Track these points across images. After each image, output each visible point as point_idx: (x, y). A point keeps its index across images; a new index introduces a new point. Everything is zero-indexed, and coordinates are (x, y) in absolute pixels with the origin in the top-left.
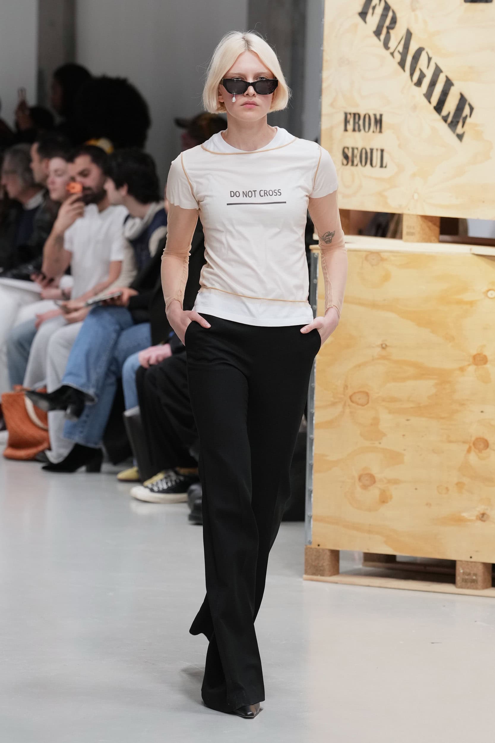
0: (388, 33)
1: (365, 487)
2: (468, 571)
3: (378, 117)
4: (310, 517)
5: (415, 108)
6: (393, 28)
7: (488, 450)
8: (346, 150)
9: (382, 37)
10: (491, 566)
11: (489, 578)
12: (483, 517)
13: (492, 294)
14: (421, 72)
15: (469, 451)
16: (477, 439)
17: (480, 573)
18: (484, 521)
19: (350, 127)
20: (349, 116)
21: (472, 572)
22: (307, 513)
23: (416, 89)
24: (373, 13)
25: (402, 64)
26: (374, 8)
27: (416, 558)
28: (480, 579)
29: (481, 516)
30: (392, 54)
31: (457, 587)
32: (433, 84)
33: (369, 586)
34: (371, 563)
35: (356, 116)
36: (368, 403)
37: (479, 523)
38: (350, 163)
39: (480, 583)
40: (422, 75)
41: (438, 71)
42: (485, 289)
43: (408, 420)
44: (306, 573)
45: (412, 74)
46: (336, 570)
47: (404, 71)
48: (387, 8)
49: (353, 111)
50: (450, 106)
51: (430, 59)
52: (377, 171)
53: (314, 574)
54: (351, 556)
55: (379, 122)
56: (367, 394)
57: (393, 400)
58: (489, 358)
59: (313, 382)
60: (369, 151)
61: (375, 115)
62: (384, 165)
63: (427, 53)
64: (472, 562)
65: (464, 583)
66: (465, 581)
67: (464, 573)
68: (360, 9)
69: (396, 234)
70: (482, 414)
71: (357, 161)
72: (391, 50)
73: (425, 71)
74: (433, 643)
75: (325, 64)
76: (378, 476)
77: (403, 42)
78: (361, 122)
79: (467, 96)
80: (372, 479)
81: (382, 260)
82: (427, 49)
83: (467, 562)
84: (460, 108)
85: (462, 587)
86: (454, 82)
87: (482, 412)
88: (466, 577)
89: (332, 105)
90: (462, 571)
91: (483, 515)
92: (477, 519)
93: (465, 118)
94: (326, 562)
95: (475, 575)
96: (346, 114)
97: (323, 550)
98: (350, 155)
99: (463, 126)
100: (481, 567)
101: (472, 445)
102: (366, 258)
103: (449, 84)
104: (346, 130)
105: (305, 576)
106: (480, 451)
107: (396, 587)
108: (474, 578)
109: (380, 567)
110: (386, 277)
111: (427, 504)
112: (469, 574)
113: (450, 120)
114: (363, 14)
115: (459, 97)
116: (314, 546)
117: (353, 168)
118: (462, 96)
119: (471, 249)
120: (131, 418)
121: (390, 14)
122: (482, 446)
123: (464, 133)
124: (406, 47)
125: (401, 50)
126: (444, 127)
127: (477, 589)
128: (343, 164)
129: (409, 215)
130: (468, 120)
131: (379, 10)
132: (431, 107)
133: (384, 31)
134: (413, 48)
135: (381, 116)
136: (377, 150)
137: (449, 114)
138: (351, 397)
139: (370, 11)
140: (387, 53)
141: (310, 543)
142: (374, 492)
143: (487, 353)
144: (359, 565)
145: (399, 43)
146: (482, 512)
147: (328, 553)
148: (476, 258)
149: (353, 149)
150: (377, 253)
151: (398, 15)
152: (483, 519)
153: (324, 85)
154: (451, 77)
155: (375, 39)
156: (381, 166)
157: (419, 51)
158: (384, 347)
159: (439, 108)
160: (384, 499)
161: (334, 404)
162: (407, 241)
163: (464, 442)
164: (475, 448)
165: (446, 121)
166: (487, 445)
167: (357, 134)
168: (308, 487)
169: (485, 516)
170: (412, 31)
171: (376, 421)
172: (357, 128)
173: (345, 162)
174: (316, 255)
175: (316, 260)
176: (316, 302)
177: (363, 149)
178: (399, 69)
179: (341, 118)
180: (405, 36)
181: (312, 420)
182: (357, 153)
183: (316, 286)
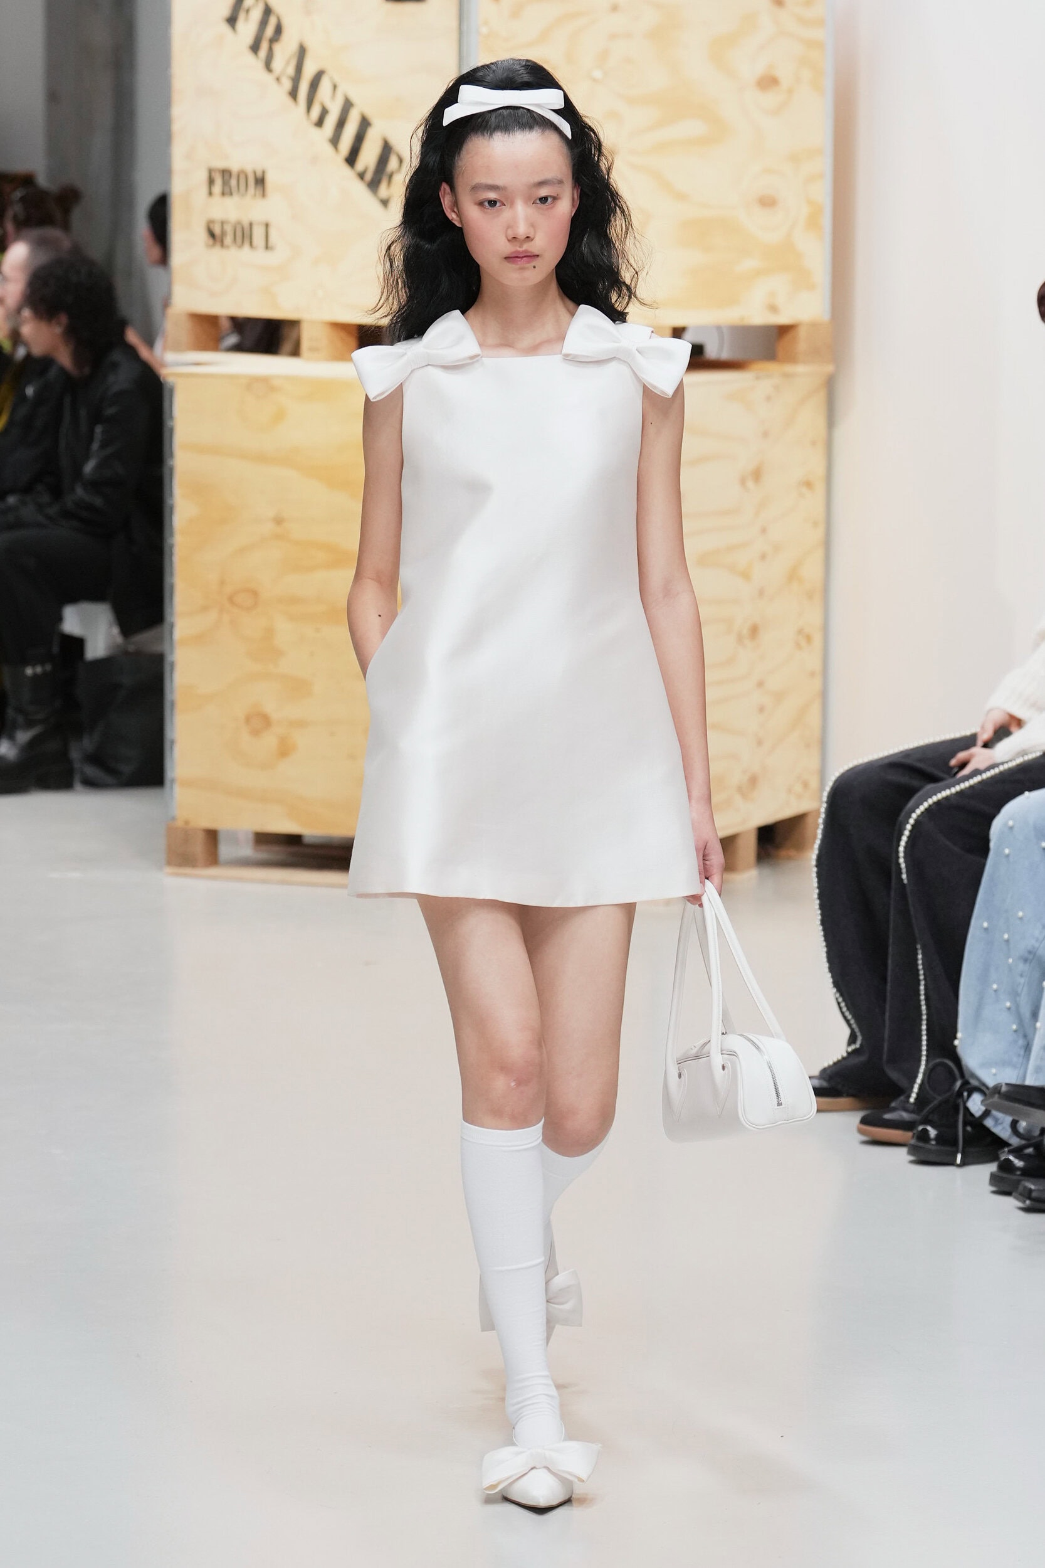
0: (270, 50)
1: (255, 733)
3: (259, 174)
4: (173, 781)
5: (316, 160)
6: (277, 41)
8: (211, 226)
9: (263, 52)
14: (323, 106)
19: (217, 188)
20: (213, 174)
22: (168, 774)
23: (315, 131)
24: (247, 19)
25: (293, 94)
26: (248, 11)
30: (278, 79)
32: (341, 124)
33: (261, 882)
34: (264, 847)
35: (226, 173)
36: (256, 605)
38: (218, 244)
40: (324, 112)
41: (348, 105)
43: (317, 630)
44: (169, 863)
45: (308, 110)
46: (213, 858)
47: (297, 104)
48: (268, 11)
49: (221, 164)
50: (369, 156)
51: (335, 87)
52: (258, 256)
53: (181, 865)
54: (234, 838)
55: (260, 181)
56: (255, 593)
57: (295, 600)
59: (172, 574)
60: (246, 226)
61: (255, 173)
62: (270, 244)
63: (330, 78)
68: (226, 12)
69: (292, 350)
71: (228, 240)
72: (276, 73)
73: (329, 105)
75: (176, 97)
76: (274, 716)
77: (293, 63)
78: (233, 182)
79: (392, 142)
80: (266, 721)
81: (273, 389)
82: (330, 73)
84: (383, 160)
86: (373, 120)
89: (188, 157)
93: (390, 176)
94: (198, 847)
96: (210, 171)
97: (195, 830)
98: (217, 230)
99: (387, 187)
102: (248, 387)
103: (365, 124)
104: (210, 194)
105: (169, 870)
107: (307, 881)
109: (279, 852)
110: (279, 416)
111: (349, 756)
113: (369, 176)
114: (232, 21)
115: (381, 143)
116: (179, 823)
117: (224, 252)
118: (385, 142)
121: (272, 22)
123: (389, 198)
124: (299, 70)
125: (291, 74)
126: (360, 189)
128: (208, 246)
129: (310, 321)
130: (395, 178)
131: (256, 14)
132: (340, 158)
133: (264, 46)
134: (309, 72)
135: (264, 172)
136: (259, 224)
137: (367, 167)
138: (231, 599)
139: (242, 15)
140: (269, 78)
141: (174, 819)
142: (269, 741)
144: (247, 850)
145: (288, 63)
147: (201, 834)
149: (222, 223)
150: (265, 381)
151: (285, 23)
153: (176, 127)
154: (369, 114)
155: (250, 57)
156: (267, 247)
157: (319, 76)
158: (279, 521)
159: (351, 159)
160: (285, 750)
161: (205, 609)
162: (308, 360)
165: (362, 179)
167: (228, 200)
168: (168, 735)
170: (307, 45)
171: (269, 633)
172: (227, 190)
173: (211, 241)
174: (171, 384)
175: (171, 391)
176: (171, 455)
177: (239, 223)
178: (288, 100)
179: (203, 176)
180: (297, 54)
181: (171, 633)
182: (229, 229)
183: (171, 430)
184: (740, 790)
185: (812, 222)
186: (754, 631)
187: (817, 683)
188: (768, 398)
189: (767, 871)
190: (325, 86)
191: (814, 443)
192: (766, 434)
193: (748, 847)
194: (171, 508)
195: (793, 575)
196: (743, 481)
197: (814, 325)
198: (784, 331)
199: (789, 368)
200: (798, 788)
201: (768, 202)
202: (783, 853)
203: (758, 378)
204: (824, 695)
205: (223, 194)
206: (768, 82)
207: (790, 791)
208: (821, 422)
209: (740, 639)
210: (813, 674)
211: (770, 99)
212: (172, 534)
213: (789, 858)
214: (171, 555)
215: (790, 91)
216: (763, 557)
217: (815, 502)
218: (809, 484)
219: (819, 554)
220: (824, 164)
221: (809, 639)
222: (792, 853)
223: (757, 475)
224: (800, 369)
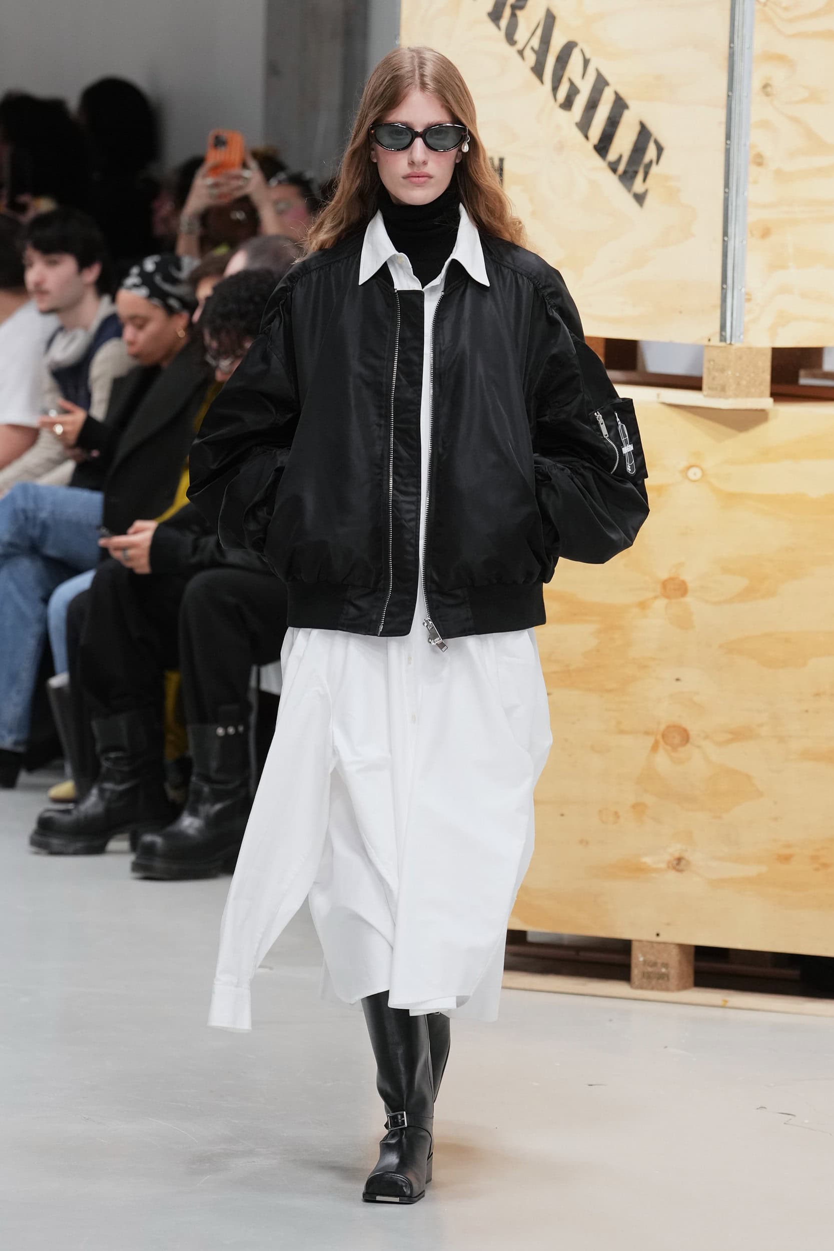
0: (513, 15)
2: (652, 958)
3: (496, 162)
5: (560, 147)
6: (521, 8)
7: (689, 746)
9: (504, 22)
10: (693, 950)
11: (689, 971)
12: (679, 864)
13: (695, 474)
14: (572, 83)
15: (655, 748)
16: (668, 727)
17: (674, 963)
18: (681, 871)
21: (659, 961)
23: (563, 114)
25: (538, 70)
27: (560, 936)
28: (673, 972)
29: (675, 862)
30: (521, 53)
31: (632, 987)
32: (592, 105)
37: (672, 875)
39: (674, 981)
40: (574, 91)
41: (601, 83)
42: (683, 464)
45: (555, 89)
47: (542, 82)
50: (623, 144)
51: (586, 62)
58: (690, 586)
63: (582, 51)
64: (659, 943)
65: (645, 980)
66: (647, 976)
67: (645, 962)
70: (679, 683)
72: (520, 46)
73: (578, 82)
74: (591, 1085)
77: (539, 32)
79: (651, 126)
82: (581, 45)
83: (652, 942)
84: (639, 149)
85: (641, 987)
86: (629, 102)
87: (678, 680)
88: (650, 969)
90: (641, 959)
91: (679, 860)
92: (668, 867)
93: (648, 166)
95: (666, 965)
99: (645, 180)
100: (675, 951)
101: (659, 737)
103: (620, 105)
106: (674, 748)
107: (527, 987)
108: (664, 970)
111: (581, 842)
112: (654, 964)
113: (621, 168)
115: (637, 128)
118: (643, 127)
119: (658, 395)
120: (59, 690)
122: (677, 740)
123: (646, 192)
124: (546, 40)
125: (536, 47)
126: (612, 181)
127: (667, 989)
130: (654, 169)
132: (589, 146)
133: (507, 12)
134: (557, 43)
135: (501, 160)
137: (620, 157)
140: (512, 51)
143: (687, 576)
145: (533, 34)
146: (677, 855)
148: (668, 410)
152: (678, 867)
154: (623, 94)
155: (491, 26)
157: (568, 49)
159: (602, 148)
163: (647, 733)
164: (666, 743)
165: (614, 170)
166: (685, 737)
169: (683, 863)
170: (555, 12)
178: (534, 79)
180: (544, 21)
190: (575, 61)
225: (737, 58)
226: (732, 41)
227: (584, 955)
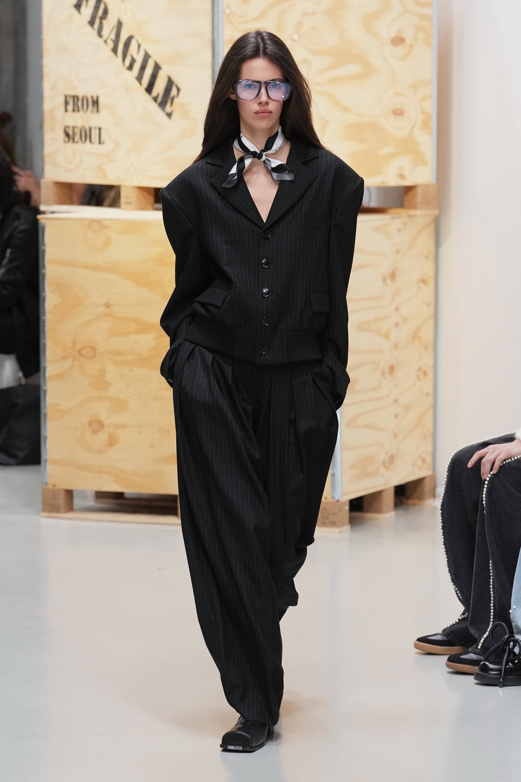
0: (101, 23)
1: (95, 432)
3: (95, 99)
4: (46, 461)
5: (128, 90)
6: (105, 19)
8: (67, 129)
9: (96, 26)
14: (132, 57)
19: (70, 107)
20: (68, 99)
22: (43, 457)
23: (128, 72)
24: (87, 5)
25: (115, 50)
26: (87, 1)
27: (142, 494)
30: (105, 42)
32: (143, 68)
33: (100, 521)
34: (101, 500)
35: (75, 98)
36: (94, 356)
38: (71, 141)
40: (133, 61)
41: (147, 57)
43: (131, 371)
44: (44, 510)
45: (124, 60)
46: (70, 508)
47: (117, 56)
48: (99, 1)
49: (72, 93)
50: (159, 87)
51: (139, 46)
52: (94, 148)
53: (51, 511)
54: (83, 495)
55: (96, 103)
56: (94, 349)
57: (118, 353)
60: (88, 129)
61: (92, 97)
62: (102, 141)
63: (137, 40)
68: (74, 2)
69: (115, 203)
71: (77, 138)
72: (105, 38)
73: (136, 56)
74: (159, 569)
75: (45, 52)
76: (106, 422)
77: (114, 31)
78: (80, 103)
79: (174, 78)
80: (101, 425)
81: (103, 227)
82: (137, 37)
84: (168, 90)
86: (162, 66)
89: (53, 88)
93: (173, 99)
94: (61, 500)
96: (66, 97)
97: (59, 490)
98: (71, 132)
99: (171, 105)
102: (89, 226)
103: (157, 68)
104: (66, 110)
105: (43, 514)
109: (110, 503)
110: (108, 243)
111: (151, 446)
113: (159, 100)
114: (78, 6)
115: (166, 79)
116: (50, 486)
117: (74, 145)
118: (169, 79)
121: (102, 6)
123: (172, 112)
124: (118, 35)
125: (113, 38)
126: (154, 107)
128: (65, 142)
129: (126, 186)
130: (176, 100)
131: (92, 3)
132: (142, 89)
133: (97, 21)
134: (124, 37)
135: (98, 97)
136: (95, 128)
137: (158, 94)
138: (79, 352)
139: (84, 3)
140: (100, 41)
141: (46, 484)
142: (103, 437)
144: (91, 502)
145: (111, 31)
147: (63, 494)
149: (73, 128)
150: (99, 222)
151: (110, 7)
153: (45, 70)
154: (159, 62)
155: (89, 28)
156: (100, 143)
157: (130, 39)
158: (108, 305)
159: (149, 90)
160: (112, 442)
161: (64, 358)
162: (124, 209)
165: (156, 101)
167: (76, 114)
168: (43, 433)
170: (123, 20)
171: (103, 373)
172: (76, 108)
173: (67, 139)
174: (43, 224)
175: (43, 228)
176: (44, 267)
177: (83, 127)
178: (112, 54)
179: (62, 100)
180: (117, 25)
181: (45, 373)
182: (77, 131)
183: (44, 252)
184: (384, 464)
185: (425, 125)
186: (392, 369)
187: (430, 400)
188: (399, 230)
189: (401, 512)
190: (133, 46)
191: (427, 257)
192: (398, 252)
193: (389, 498)
194: (44, 298)
195: (415, 336)
196: (384, 280)
197: (426, 186)
198: (408, 189)
199: (412, 212)
200: (419, 463)
201: (398, 113)
202: (411, 502)
203: (392, 218)
204: (435, 408)
205: (74, 111)
206: (398, 41)
207: (414, 465)
208: (432, 244)
209: (383, 374)
210: (427, 395)
211: (400, 51)
212: (44, 314)
213: (414, 505)
214: (44, 326)
215: (411, 46)
216: (397, 325)
217: (428, 292)
218: (424, 281)
219: (431, 323)
220: (432, 90)
221: (425, 373)
222: (416, 501)
223: (393, 276)
224: (418, 212)
225: (216, 42)
226: (213, 33)
227: (154, 503)
